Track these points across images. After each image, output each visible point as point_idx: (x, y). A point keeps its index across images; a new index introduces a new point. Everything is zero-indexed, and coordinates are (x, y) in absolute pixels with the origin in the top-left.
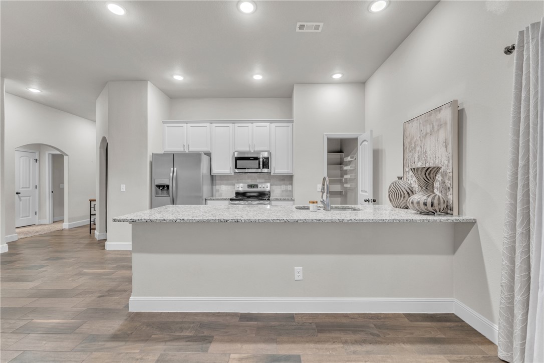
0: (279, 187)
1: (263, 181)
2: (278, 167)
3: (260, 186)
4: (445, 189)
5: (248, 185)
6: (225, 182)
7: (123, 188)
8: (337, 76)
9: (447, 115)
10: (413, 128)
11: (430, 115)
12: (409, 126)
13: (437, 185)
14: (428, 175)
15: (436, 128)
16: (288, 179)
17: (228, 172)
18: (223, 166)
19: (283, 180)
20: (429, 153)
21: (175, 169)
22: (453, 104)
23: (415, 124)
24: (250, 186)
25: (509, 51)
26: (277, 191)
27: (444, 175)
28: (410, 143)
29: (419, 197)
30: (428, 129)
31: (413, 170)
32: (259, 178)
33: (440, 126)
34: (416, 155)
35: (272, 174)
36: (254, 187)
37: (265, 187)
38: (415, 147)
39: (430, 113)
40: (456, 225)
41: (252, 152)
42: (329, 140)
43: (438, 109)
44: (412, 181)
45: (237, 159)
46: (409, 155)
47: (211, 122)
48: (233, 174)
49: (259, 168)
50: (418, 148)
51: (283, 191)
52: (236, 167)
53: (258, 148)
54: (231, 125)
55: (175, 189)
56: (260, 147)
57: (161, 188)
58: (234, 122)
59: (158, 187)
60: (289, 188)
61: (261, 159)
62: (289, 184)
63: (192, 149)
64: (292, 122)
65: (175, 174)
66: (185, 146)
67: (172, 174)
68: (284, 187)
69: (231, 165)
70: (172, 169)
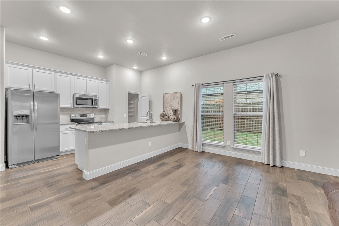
0: (98, 115)
1: (89, 112)
2: (102, 105)
3: (88, 115)
5: (80, 115)
8: (135, 67)
9: (178, 95)
11: (173, 94)
12: (166, 95)
13: (177, 113)
14: (175, 111)
15: (175, 98)
16: (106, 111)
17: (70, 107)
18: (66, 102)
19: (101, 112)
20: (173, 104)
21: (36, 103)
22: (180, 93)
23: (168, 95)
24: (81, 116)
25: (192, 86)
26: (98, 118)
28: (166, 100)
29: (173, 117)
30: (173, 98)
31: (170, 109)
32: (87, 110)
33: (177, 98)
34: (169, 105)
35: (98, 108)
36: (84, 116)
37: (91, 116)
38: (168, 102)
39: (174, 93)
40: (180, 123)
41: (86, 95)
42: (129, 94)
43: (176, 93)
45: (77, 99)
46: (165, 104)
47: (56, 72)
48: (73, 108)
49: (92, 104)
50: (169, 103)
51: (100, 118)
52: (76, 104)
53: (90, 93)
54: (72, 76)
55: (36, 118)
56: (91, 93)
57: (19, 118)
58: (74, 75)
59: (16, 117)
60: (104, 116)
61: (94, 100)
62: (105, 114)
63: (38, 88)
64: (109, 81)
65: (36, 108)
66: (31, 85)
67: (32, 108)
68: (101, 116)
69: (72, 102)
70: (32, 103)
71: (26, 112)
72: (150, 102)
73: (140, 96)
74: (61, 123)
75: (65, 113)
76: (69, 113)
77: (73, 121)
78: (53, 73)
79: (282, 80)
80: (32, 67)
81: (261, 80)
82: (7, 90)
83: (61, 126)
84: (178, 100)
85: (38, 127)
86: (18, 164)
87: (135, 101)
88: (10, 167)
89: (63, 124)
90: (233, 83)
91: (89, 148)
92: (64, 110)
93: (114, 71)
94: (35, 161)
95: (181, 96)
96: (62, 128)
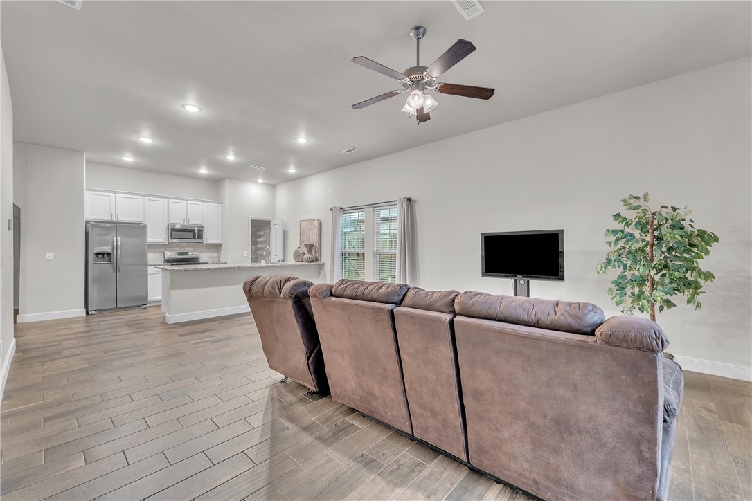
0: (207, 254)
1: (191, 249)
2: (209, 238)
3: (190, 253)
4: (316, 252)
5: (178, 253)
6: (153, 250)
7: (50, 256)
8: (260, 181)
9: (316, 223)
10: (304, 224)
11: (311, 221)
12: (303, 222)
13: (313, 251)
14: (310, 247)
16: (217, 247)
17: (163, 242)
18: (157, 235)
19: (210, 248)
21: (118, 238)
22: (318, 219)
23: (305, 222)
24: (180, 254)
25: (331, 210)
26: (205, 257)
27: (316, 246)
28: (303, 231)
29: (307, 256)
30: (310, 227)
31: (305, 245)
32: (188, 246)
33: (314, 228)
34: (305, 238)
35: (204, 244)
36: (184, 255)
37: (195, 254)
38: (304, 234)
40: (319, 265)
41: (186, 225)
42: (253, 221)
43: (314, 220)
44: (304, 249)
45: (173, 230)
46: (302, 237)
47: (144, 195)
48: (167, 243)
49: (194, 238)
51: (209, 258)
52: (171, 238)
53: (192, 222)
54: (165, 200)
55: (119, 257)
56: (194, 221)
57: (100, 256)
58: (168, 198)
59: (97, 254)
60: (216, 254)
61: (197, 231)
62: (217, 252)
63: (122, 218)
64: (222, 203)
65: (119, 243)
66: (114, 215)
67: (115, 243)
68: (210, 254)
69: (165, 235)
70: (115, 238)
71: (107, 249)
72: (285, 233)
73: (272, 224)
74: (149, 263)
75: (158, 250)
76: (162, 250)
77: (167, 261)
78: (140, 197)
79: (416, 206)
80: (115, 193)
81: (395, 206)
82: (87, 222)
83: (149, 267)
84: (316, 230)
85: (122, 268)
86: (99, 311)
87: (267, 232)
88: (90, 313)
89: (152, 265)
90: (374, 207)
91: (171, 289)
92: (154, 247)
93: (228, 188)
94: (118, 308)
95: (320, 224)
96: (151, 270)
